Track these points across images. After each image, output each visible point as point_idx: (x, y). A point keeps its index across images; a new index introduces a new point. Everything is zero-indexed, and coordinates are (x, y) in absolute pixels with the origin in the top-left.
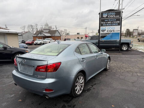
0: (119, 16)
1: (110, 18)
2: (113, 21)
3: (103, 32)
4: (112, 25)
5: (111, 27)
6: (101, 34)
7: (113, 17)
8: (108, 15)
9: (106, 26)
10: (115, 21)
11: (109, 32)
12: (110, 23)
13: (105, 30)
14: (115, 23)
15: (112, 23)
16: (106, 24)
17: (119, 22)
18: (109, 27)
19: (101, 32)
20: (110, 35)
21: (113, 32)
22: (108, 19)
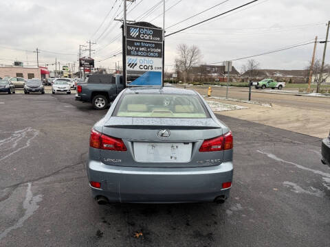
0: (159, 39)
1: (144, 39)
2: (149, 47)
3: (131, 69)
4: (147, 56)
5: (147, 58)
6: (129, 72)
7: (149, 40)
8: (140, 34)
9: (137, 55)
10: (153, 48)
11: (144, 70)
12: (143, 51)
13: (136, 64)
14: (153, 52)
15: (147, 52)
16: (138, 51)
17: (159, 50)
18: (143, 58)
19: (128, 68)
20: (145, 75)
21: (150, 70)
22: (141, 42)
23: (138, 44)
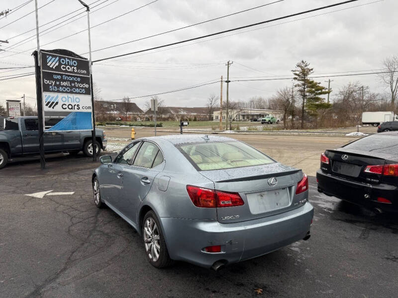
0: (85, 72)
1: (66, 71)
2: (73, 82)
3: (51, 109)
4: (71, 92)
5: (71, 96)
6: (47, 113)
7: (73, 72)
8: (60, 64)
9: (58, 91)
10: (78, 82)
11: (67, 110)
12: (66, 87)
13: (57, 103)
14: (79, 88)
15: (71, 87)
16: (58, 86)
17: (87, 86)
18: (65, 95)
19: (46, 108)
20: (70, 117)
21: (76, 110)
22: (61, 75)
23: (59, 77)
